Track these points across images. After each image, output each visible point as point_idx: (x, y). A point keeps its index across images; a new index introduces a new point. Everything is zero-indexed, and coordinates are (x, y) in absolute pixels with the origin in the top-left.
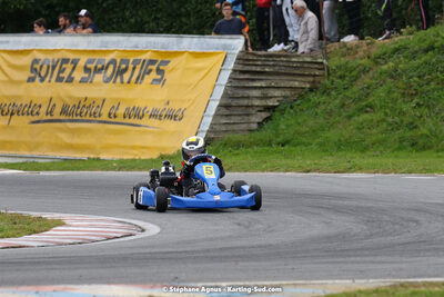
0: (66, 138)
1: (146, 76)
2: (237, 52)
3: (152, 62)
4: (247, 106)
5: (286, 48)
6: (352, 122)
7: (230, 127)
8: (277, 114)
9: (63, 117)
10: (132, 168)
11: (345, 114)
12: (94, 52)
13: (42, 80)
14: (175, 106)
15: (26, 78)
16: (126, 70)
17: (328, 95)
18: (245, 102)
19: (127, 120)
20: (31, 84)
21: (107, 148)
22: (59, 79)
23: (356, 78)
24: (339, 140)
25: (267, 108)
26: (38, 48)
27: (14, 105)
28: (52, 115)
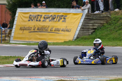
0: (38, 37)
1: (61, 20)
2: (86, 13)
3: (62, 16)
4: (88, 28)
5: (99, 12)
6: (117, 33)
7: (84, 34)
8: (96, 30)
9: (38, 31)
10: (56, 45)
11: (115, 30)
12: (46, 13)
13: (32, 21)
14: (68, 28)
15: (28, 20)
16: (55, 18)
17: (111, 25)
18: (88, 27)
19: (55, 32)
20: (29, 22)
21: (50, 39)
22: (37, 20)
23: (118, 21)
24: (114, 38)
25: (94, 29)
26: (31, 12)
27: (24, 27)
28: (35, 30)
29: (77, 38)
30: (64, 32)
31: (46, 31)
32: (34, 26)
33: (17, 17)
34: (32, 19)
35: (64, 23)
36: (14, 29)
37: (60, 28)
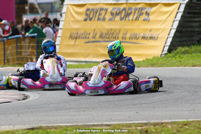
0: (102, 51)
1: (141, 17)
2: (185, 2)
3: (142, 9)
4: (191, 32)
9: (100, 40)
12: (115, 4)
14: (154, 34)
15: (83, 19)
16: (131, 13)
18: (190, 29)
19: (131, 41)
20: (85, 22)
22: (99, 19)
26: (89, 3)
27: (77, 34)
28: (95, 38)
29: (170, 51)
30: (146, 41)
31: (114, 39)
32: (95, 30)
33: (64, 13)
34: (91, 17)
35: (147, 22)
36: (59, 37)
37: (140, 34)
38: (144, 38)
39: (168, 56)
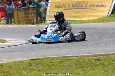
0: (73, 14)
9: (72, 8)
19: (90, 8)
21: (84, 16)
27: (59, 5)
28: (69, 7)
29: (112, 13)
30: (98, 8)
31: (80, 8)
32: (69, 2)
36: (49, 7)
37: (95, 4)
38: (97, 6)
39: (111, 16)
